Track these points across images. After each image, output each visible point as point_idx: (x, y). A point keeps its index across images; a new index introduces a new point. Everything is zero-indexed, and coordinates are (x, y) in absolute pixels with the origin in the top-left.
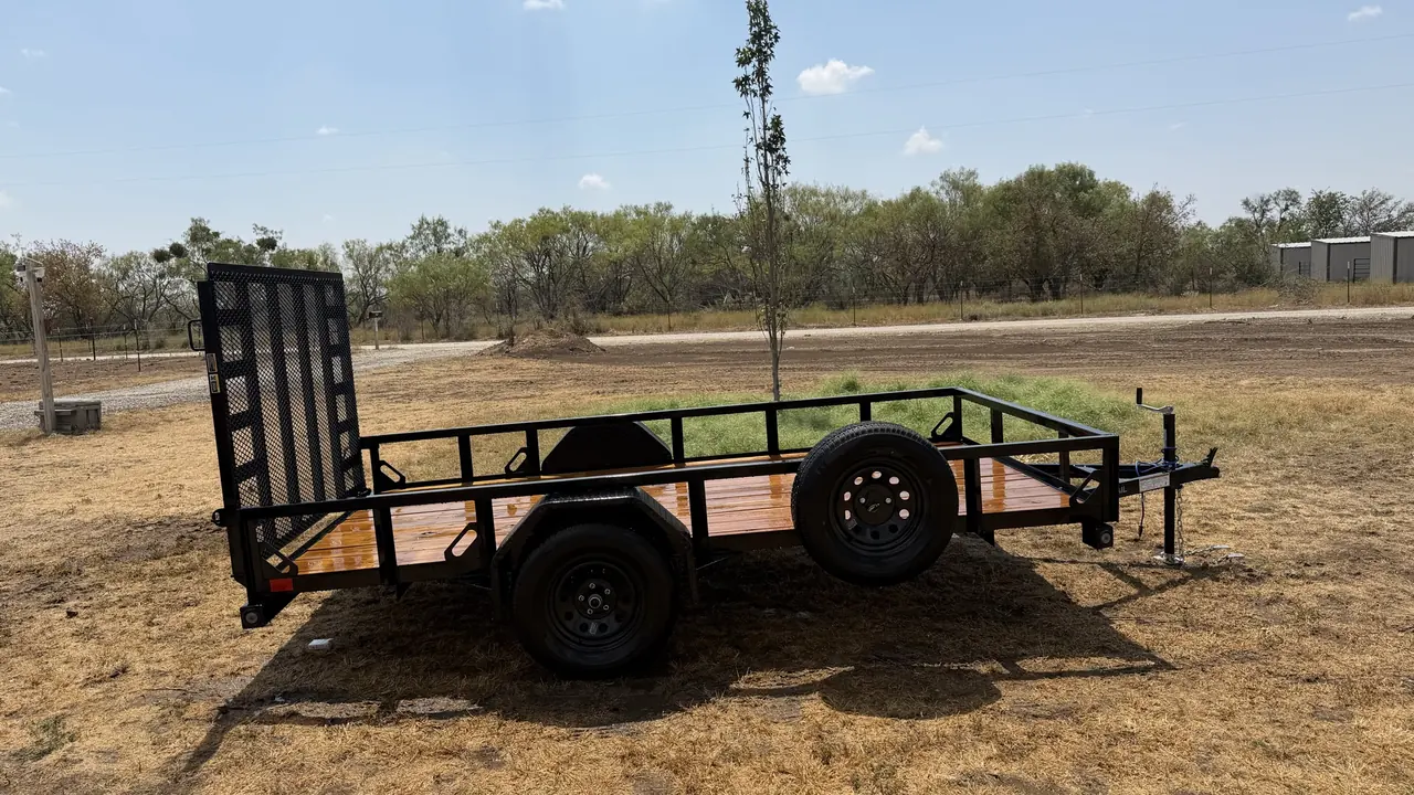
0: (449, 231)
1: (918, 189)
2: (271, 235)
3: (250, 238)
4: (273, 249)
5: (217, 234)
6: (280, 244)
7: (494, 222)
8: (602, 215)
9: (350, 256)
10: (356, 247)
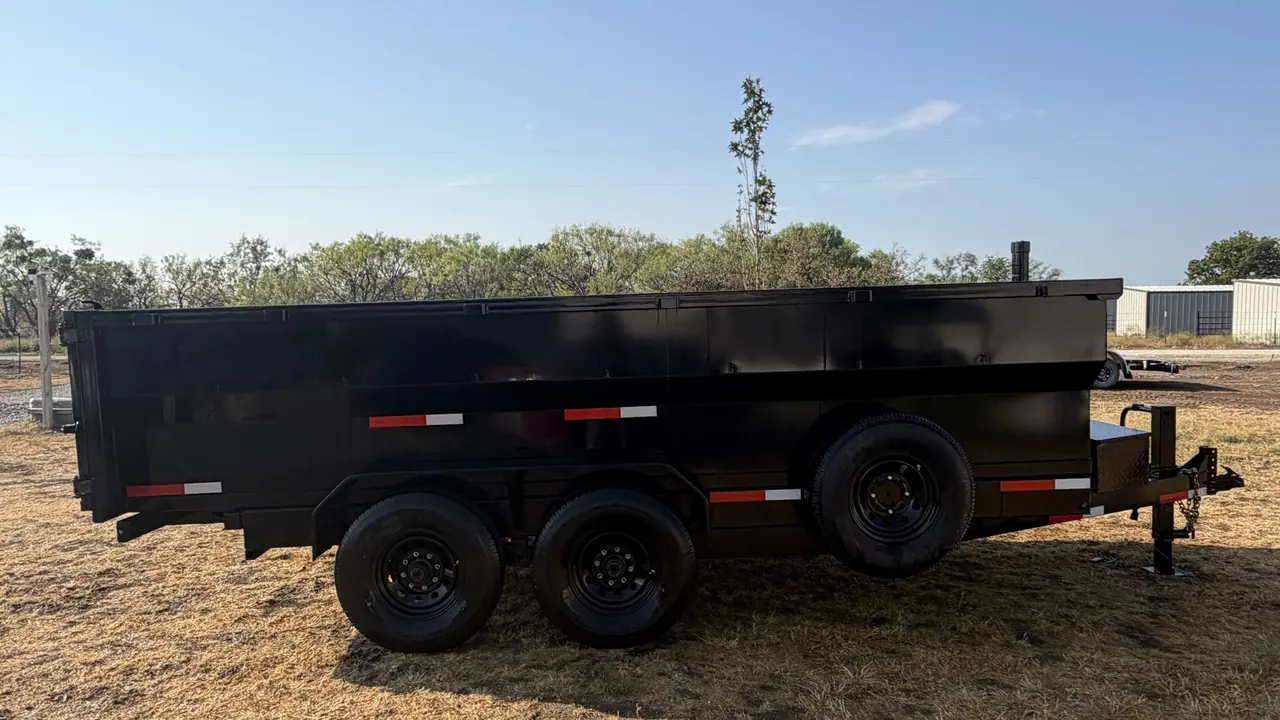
0: (268, 250)
1: (703, 236)
2: (89, 247)
3: (68, 249)
4: (91, 259)
5: (31, 243)
6: (97, 255)
7: (314, 244)
8: (415, 243)
9: (169, 270)
10: (176, 261)
